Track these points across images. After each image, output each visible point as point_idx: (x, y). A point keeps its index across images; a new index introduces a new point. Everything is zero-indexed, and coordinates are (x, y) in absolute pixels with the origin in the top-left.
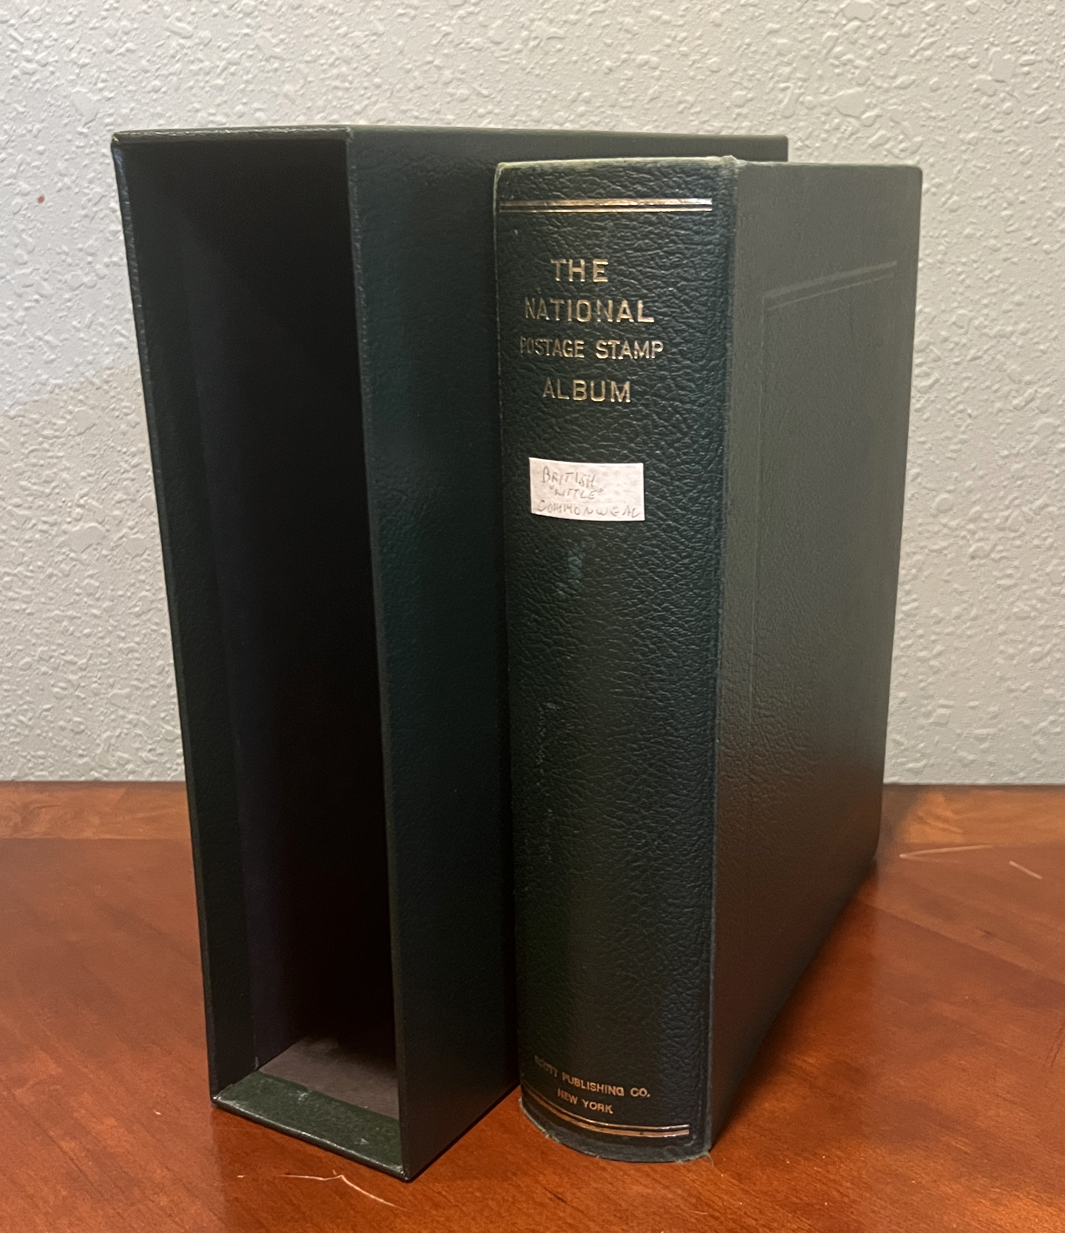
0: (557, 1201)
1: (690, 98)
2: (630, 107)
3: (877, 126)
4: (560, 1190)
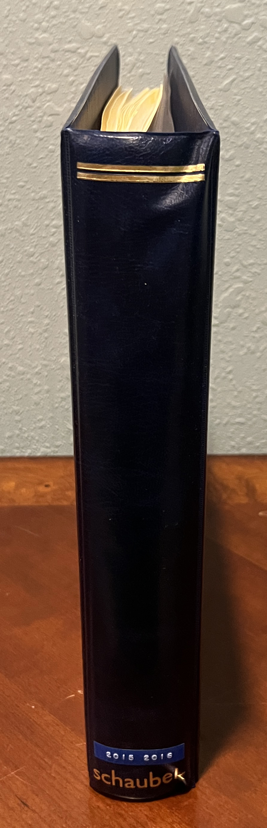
0: (23, 806)
1: (126, 7)
2: (87, 12)
3: (252, 29)
4: (25, 797)
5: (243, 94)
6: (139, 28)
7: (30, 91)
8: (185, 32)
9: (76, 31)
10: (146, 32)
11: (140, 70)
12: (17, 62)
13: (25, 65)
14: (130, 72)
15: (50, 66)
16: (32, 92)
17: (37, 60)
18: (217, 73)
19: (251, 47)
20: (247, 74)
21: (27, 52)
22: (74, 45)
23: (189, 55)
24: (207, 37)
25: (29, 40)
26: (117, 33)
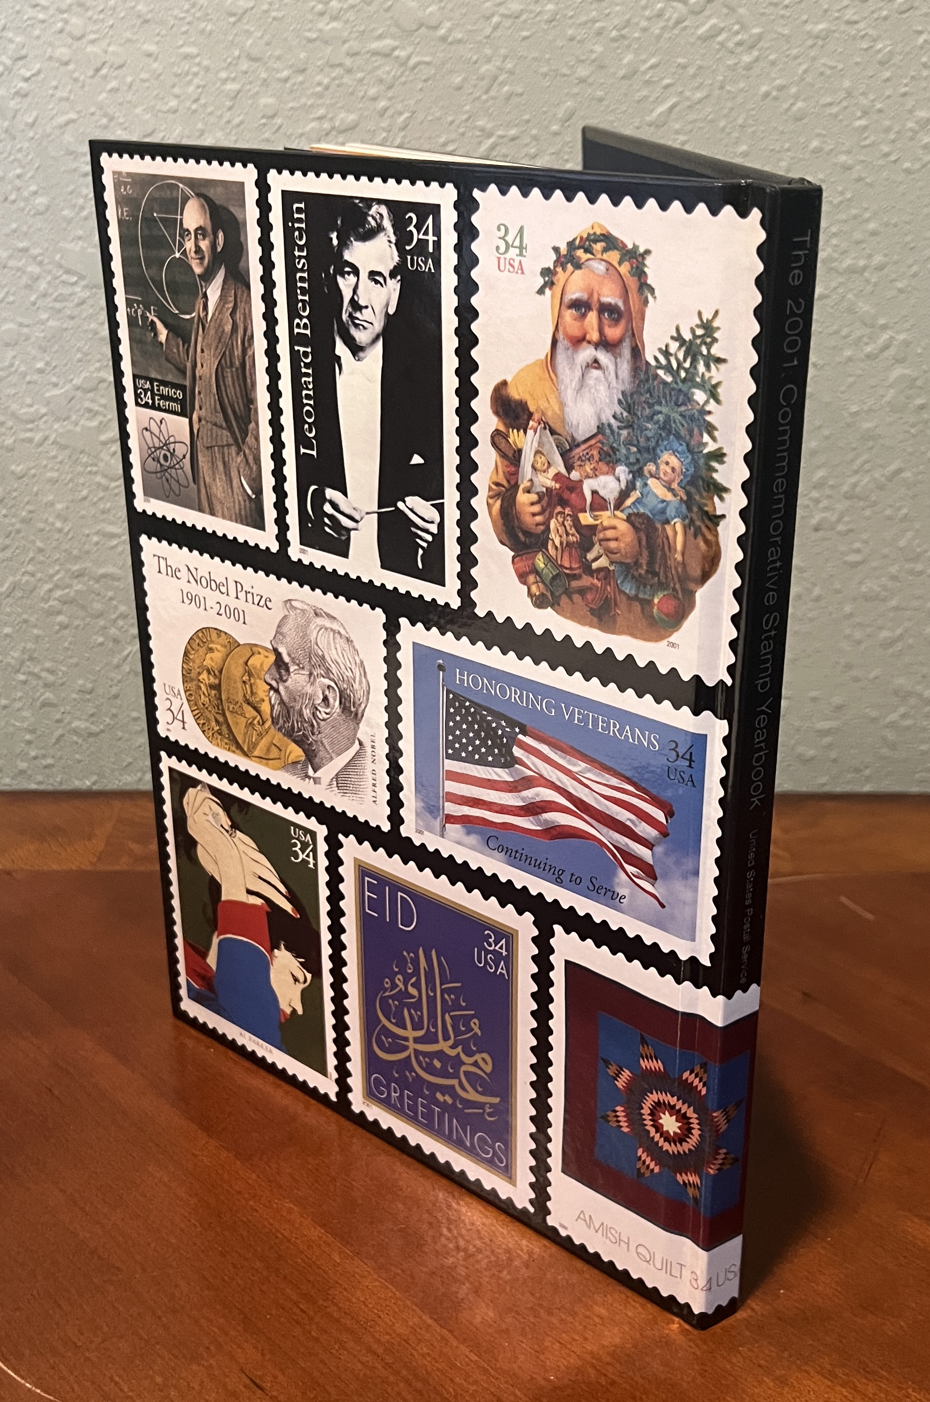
5: (691, 131)
6: (502, 10)
7: (308, 128)
8: (583, 19)
9: (392, 17)
10: (517, 17)
11: (506, 88)
12: (285, 73)
13: (300, 79)
14: (487, 92)
15: (345, 80)
16: (312, 129)
17: (322, 70)
18: (645, 93)
19: (704, 45)
20: (699, 95)
21: (303, 55)
22: (388, 42)
23: (594, 61)
24: (625, 27)
25: (308, 34)
26: (462, 22)
